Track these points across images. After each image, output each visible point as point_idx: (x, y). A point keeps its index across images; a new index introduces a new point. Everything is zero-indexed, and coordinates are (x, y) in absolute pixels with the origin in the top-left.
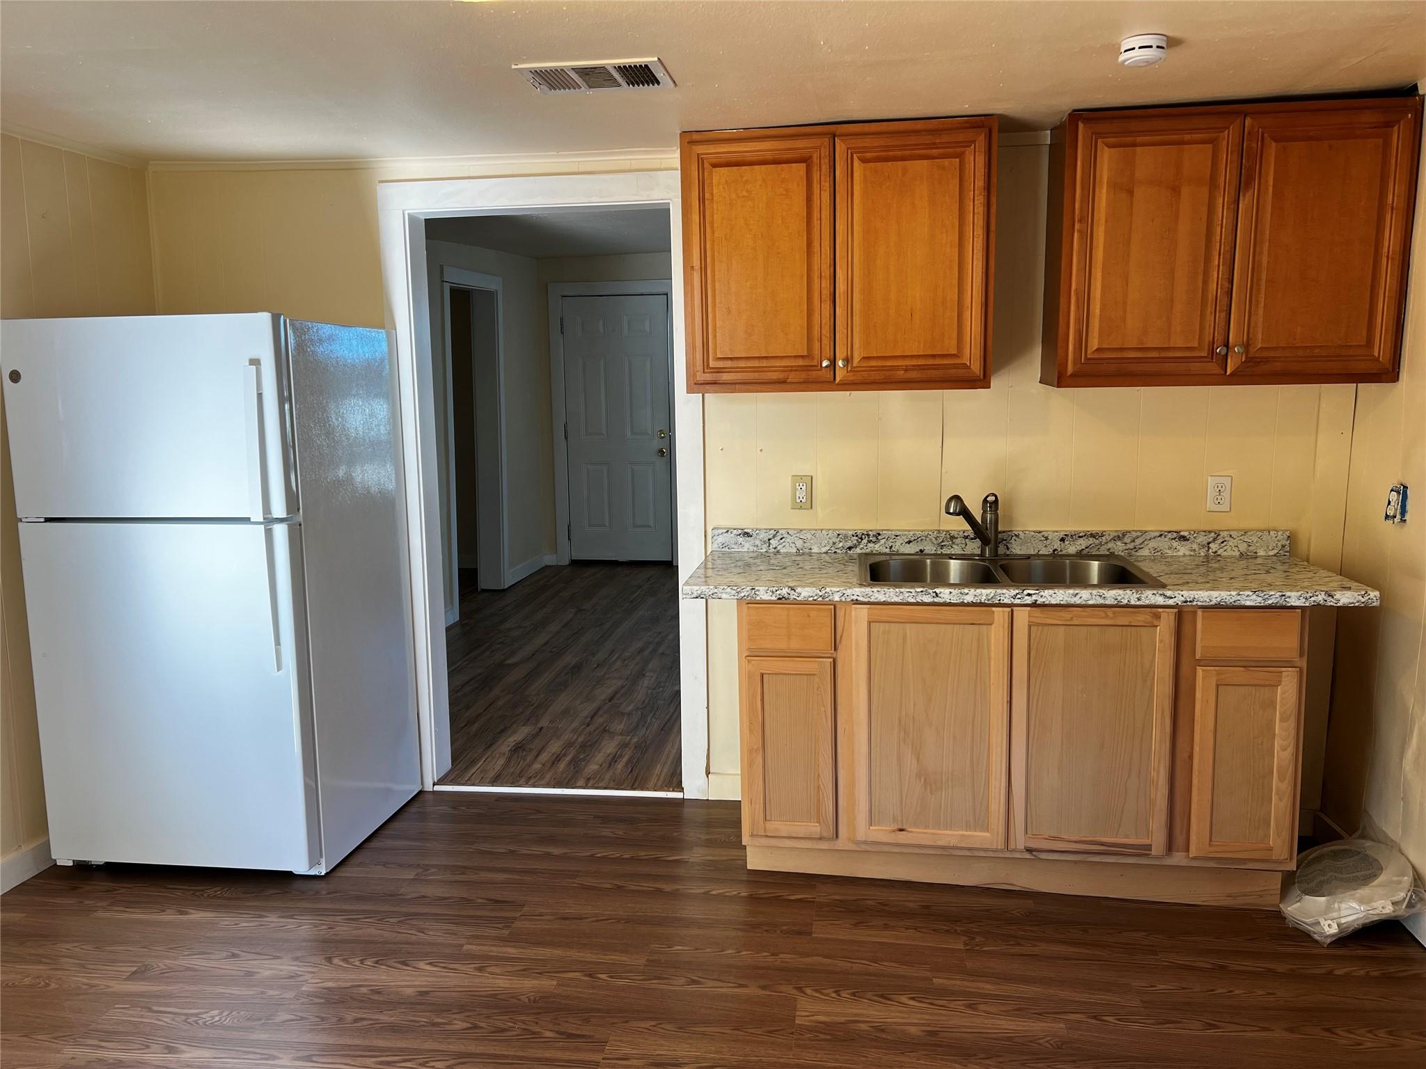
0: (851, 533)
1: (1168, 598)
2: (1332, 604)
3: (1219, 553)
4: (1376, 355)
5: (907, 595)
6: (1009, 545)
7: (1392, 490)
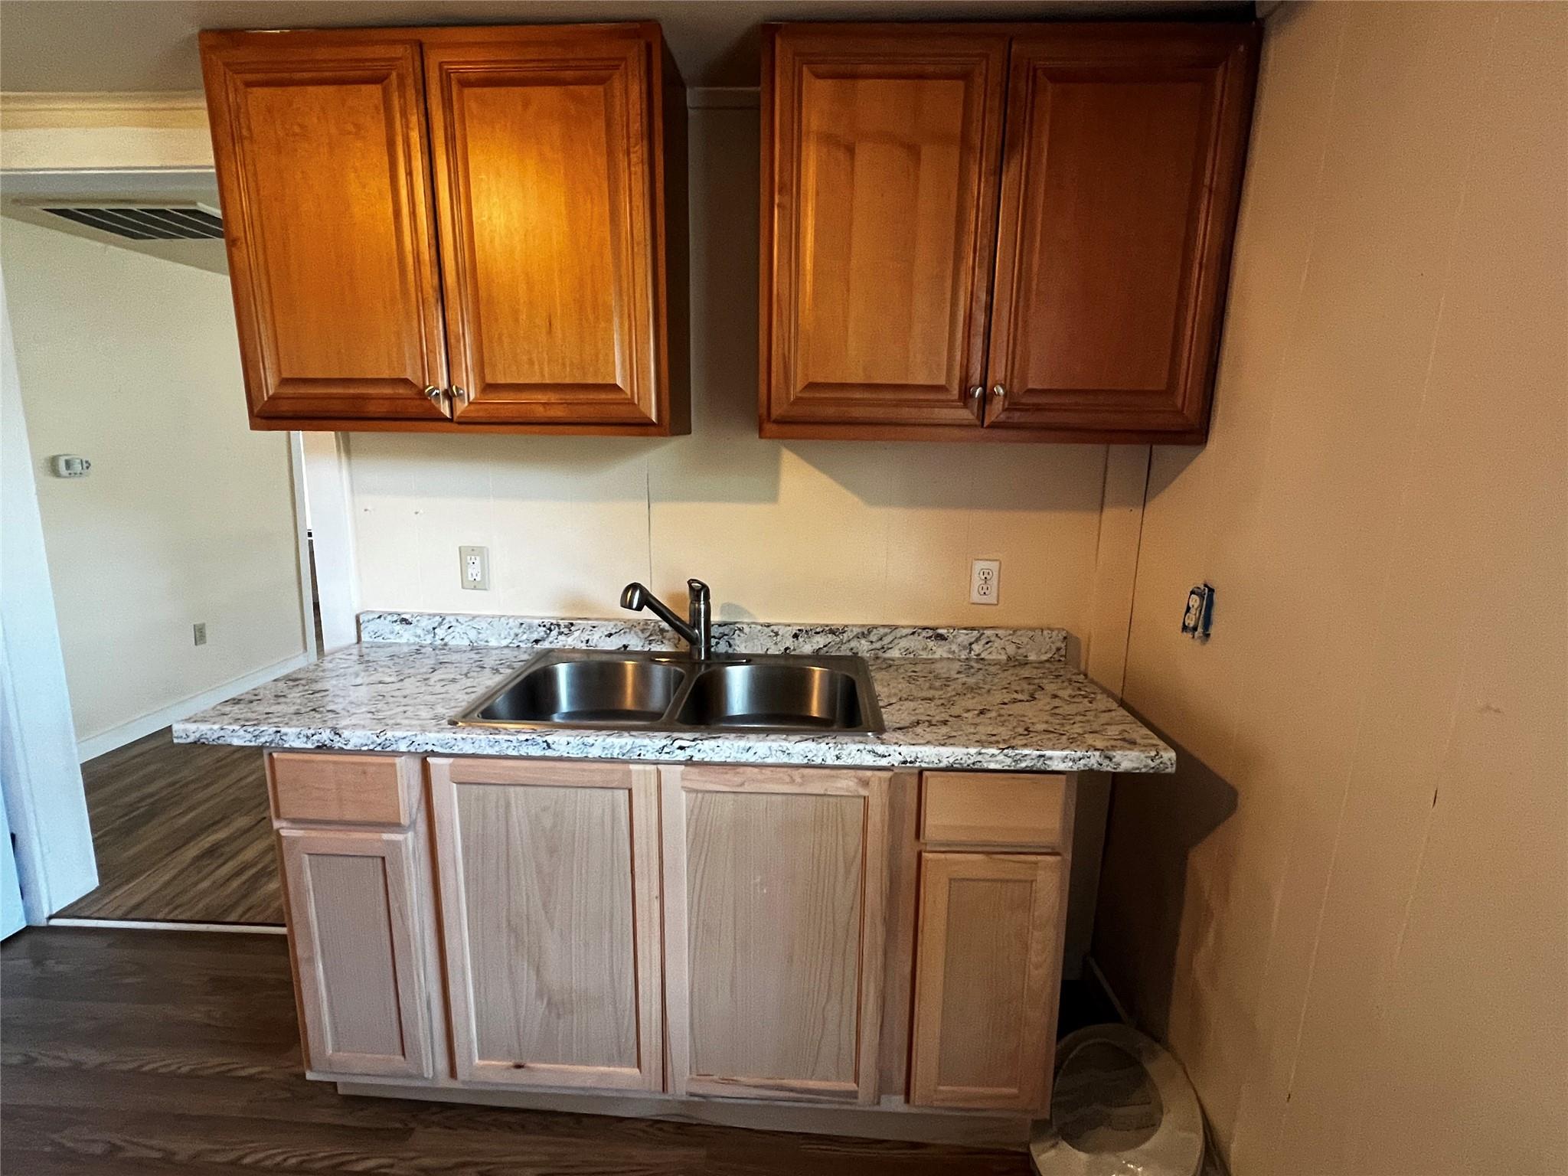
0: (537, 622)
1: (880, 756)
2: (1109, 769)
3: (982, 656)
4: (1179, 404)
5: (506, 745)
6: (731, 641)
7: (1192, 592)
